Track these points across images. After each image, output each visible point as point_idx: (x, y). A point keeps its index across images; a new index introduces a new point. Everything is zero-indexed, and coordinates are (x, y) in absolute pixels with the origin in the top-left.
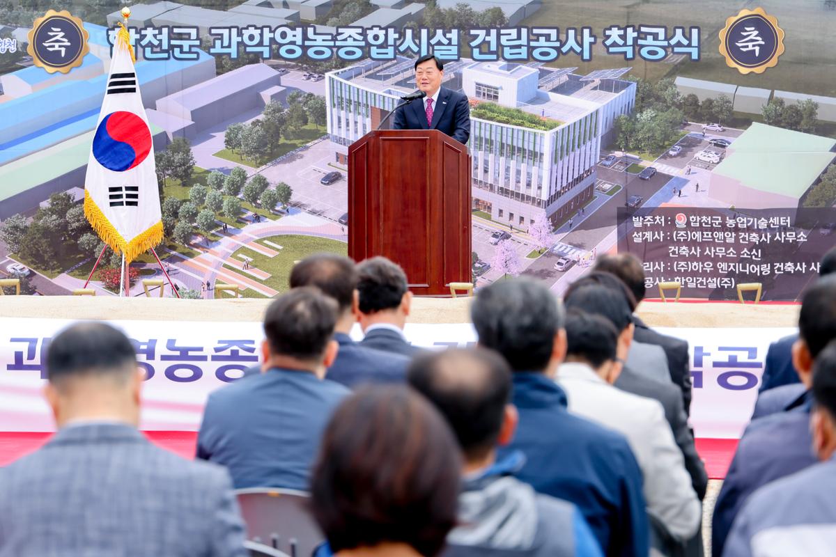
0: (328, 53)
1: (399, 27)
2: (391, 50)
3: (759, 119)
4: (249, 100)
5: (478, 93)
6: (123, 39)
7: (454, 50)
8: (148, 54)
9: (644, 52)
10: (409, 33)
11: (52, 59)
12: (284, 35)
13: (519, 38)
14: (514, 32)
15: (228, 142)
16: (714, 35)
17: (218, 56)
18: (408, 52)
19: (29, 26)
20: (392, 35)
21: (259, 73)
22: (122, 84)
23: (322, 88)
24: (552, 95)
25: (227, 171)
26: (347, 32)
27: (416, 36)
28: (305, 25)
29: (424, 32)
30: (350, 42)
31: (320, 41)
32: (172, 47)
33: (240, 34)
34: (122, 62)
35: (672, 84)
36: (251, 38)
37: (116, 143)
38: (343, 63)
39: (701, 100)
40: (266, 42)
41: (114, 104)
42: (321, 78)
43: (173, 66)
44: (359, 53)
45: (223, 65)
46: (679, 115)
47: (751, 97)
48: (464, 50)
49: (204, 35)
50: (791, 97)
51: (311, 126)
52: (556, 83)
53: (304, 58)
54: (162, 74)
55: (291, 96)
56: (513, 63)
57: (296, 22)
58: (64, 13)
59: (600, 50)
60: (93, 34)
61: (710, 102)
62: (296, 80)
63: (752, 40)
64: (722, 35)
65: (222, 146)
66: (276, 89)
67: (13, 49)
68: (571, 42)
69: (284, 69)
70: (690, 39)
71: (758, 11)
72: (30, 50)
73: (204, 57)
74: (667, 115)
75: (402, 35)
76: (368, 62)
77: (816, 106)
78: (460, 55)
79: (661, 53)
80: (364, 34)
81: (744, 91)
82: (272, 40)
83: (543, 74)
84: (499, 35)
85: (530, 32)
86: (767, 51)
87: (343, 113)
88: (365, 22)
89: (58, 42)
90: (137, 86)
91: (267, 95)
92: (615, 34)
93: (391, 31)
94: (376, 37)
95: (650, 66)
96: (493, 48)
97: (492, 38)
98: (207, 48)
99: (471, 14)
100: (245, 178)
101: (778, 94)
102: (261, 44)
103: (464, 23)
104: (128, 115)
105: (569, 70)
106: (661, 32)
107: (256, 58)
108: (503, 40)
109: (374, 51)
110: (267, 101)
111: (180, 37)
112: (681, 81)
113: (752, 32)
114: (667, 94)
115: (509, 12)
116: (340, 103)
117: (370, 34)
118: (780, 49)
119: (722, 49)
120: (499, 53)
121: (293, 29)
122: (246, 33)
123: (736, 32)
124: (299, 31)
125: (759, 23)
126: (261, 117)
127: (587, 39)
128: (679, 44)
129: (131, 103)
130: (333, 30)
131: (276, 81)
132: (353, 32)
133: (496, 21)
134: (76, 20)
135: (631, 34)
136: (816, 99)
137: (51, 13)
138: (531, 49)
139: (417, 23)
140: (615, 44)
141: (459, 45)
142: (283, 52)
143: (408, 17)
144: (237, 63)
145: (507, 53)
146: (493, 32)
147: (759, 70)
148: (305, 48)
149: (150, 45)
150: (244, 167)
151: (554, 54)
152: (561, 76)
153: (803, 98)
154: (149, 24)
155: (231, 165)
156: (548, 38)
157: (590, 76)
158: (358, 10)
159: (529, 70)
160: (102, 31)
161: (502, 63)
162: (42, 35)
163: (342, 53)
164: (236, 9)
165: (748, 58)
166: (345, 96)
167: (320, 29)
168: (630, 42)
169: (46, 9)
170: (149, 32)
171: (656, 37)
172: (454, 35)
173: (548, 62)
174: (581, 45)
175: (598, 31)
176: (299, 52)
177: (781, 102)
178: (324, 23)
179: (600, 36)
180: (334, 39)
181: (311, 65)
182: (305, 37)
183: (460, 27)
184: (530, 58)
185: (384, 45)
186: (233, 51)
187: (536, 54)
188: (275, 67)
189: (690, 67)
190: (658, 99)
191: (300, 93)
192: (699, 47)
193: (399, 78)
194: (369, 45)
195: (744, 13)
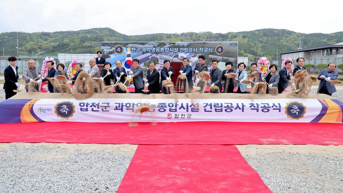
0: (159, 51)
1: (169, 48)
2: (168, 51)
3: (221, 61)
4: (147, 58)
5: (181, 57)
6: (129, 49)
7: (177, 51)
8: (132, 51)
9: (205, 51)
10: (171, 48)
11: (118, 52)
12: (152, 49)
13: (187, 49)
14: (186, 48)
15: (144, 64)
16: (215, 49)
17: (143, 52)
18: (171, 51)
19: (115, 47)
20: (168, 49)
21: (149, 54)
22: (129, 56)
23: (158, 56)
24: (192, 58)
25: (144, 69)
26: (162, 48)
27: (172, 49)
28: (156, 47)
29: (173, 48)
30: (162, 50)
31: (158, 50)
32: (136, 50)
33: (146, 49)
34: (129, 52)
35: (209, 56)
36: (148, 49)
37: (128, 65)
38: (161, 53)
39: (213, 58)
40: (150, 50)
41: (127, 59)
42: (158, 55)
43: (136, 53)
44: (163, 51)
45: (143, 53)
46: (209, 60)
47: (220, 58)
48: (179, 51)
49: (141, 49)
50: (225, 58)
51: (156, 62)
52: (192, 56)
53: (155, 52)
54: (135, 54)
55: (153, 58)
56: (186, 53)
57: (154, 47)
58: (120, 45)
59: (198, 51)
60: (124, 49)
61: (214, 58)
62: (154, 55)
63: (220, 50)
64: (216, 49)
65: (143, 65)
66: (151, 57)
67: (112, 51)
68: (194, 50)
69: (153, 54)
70: (211, 49)
71: (221, 45)
72: (115, 51)
73: (141, 52)
74: (208, 60)
75: (170, 49)
76: (165, 53)
77: (229, 59)
78: (178, 52)
79: (207, 51)
80: (164, 49)
81: (219, 57)
82: (151, 49)
83: (190, 54)
84: (184, 49)
85: (188, 48)
86: (222, 51)
87: (161, 60)
88: (164, 47)
89: (119, 50)
90: (131, 56)
91: (150, 57)
92: (200, 49)
93: (168, 48)
94: (166, 49)
95: (205, 53)
96: (183, 51)
97: (183, 49)
98: (141, 50)
99: (180, 46)
100: (147, 70)
101: (223, 57)
102: (149, 50)
103: (179, 47)
104: (130, 60)
105: (194, 54)
106: (207, 48)
107: (148, 52)
108: (185, 50)
109: (166, 51)
110: (150, 58)
111: (137, 49)
112: (210, 55)
113: (220, 49)
114: (208, 57)
115: (185, 45)
116: (161, 59)
117: (165, 49)
118: (224, 51)
119: (216, 51)
120: (184, 51)
121: (154, 48)
122: (147, 48)
123: (218, 49)
124: (155, 48)
125: (221, 47)
126: (149, 61)
127: (197, 49)
128: (210, 50)
129: (130, 59)
130: (160, 48)
131: (151, 55)
132: (163, 48)
133: (183, 47)
134: (122, 46)
135: (203, 49)
136: (229, 58)
137: (118, 45)
138: (188, 51)
139: (172, 47)
140: (200, 50)
141: (178, 50)
142: (152, 51)
143: (171, 46)
144: (146, 53)
145: (185, 51)
146: (183, 48)
147: (221, 54)
148: (156, 51)
149: (133, 50)
150: (146, 68)
151: (192, 52)
152: (193, 55)
153: (227, 58)
154: (132, 47)
155: (145, 68)
156: (191, 49)
157: (197, 55)
158: (163, 45)
159: (188, 54)
160: (125, 48)
161: (184, 53)
162: (117, 48)
163: (161, 51)
164: (145, 45)
165: (219, 52)
166: (161, 57)
167: (158, 48)
168: (203, 50)
169: (117, 45)
170: (133, 48)
171: (206, 49)
172: (177, 49)
173: (191, 53)
174: (196, 50)
175: (198, 48)
176: (155, 51)
177: (224, 59)
178: (158, 47)
179: (198, 49)
180: (160, 49)
181: (157, 53)
182: (156, 49)
183: (178, 48)
184: (188, 52)
185: (167, 50)
186: (145, 51)
187: (189, 51)
188: (151, 53)
189: (211, 53)
190: (207, 58)
191: (155, 57)
192: (212, 51)
193: (169, 55)
194: (165, 50)
195: (219, 46)
